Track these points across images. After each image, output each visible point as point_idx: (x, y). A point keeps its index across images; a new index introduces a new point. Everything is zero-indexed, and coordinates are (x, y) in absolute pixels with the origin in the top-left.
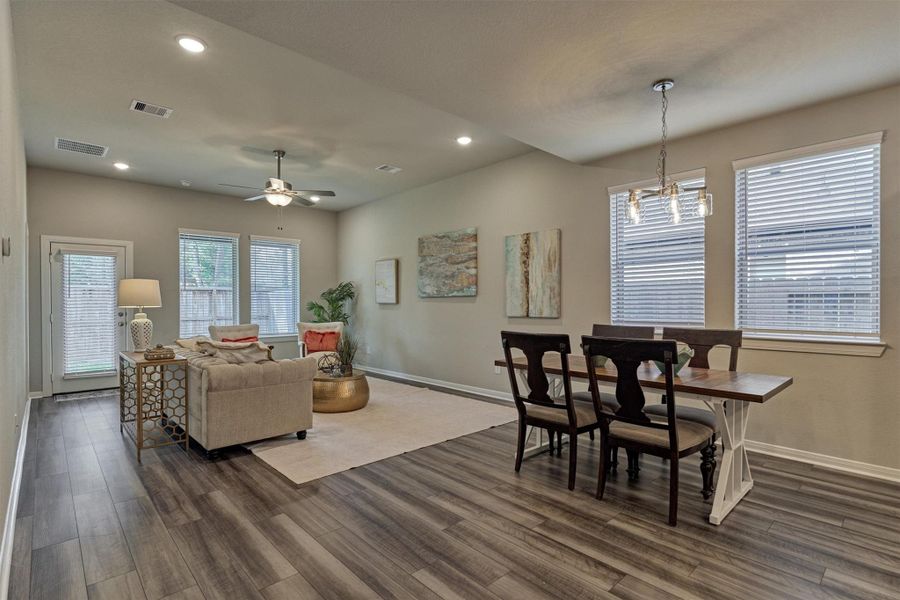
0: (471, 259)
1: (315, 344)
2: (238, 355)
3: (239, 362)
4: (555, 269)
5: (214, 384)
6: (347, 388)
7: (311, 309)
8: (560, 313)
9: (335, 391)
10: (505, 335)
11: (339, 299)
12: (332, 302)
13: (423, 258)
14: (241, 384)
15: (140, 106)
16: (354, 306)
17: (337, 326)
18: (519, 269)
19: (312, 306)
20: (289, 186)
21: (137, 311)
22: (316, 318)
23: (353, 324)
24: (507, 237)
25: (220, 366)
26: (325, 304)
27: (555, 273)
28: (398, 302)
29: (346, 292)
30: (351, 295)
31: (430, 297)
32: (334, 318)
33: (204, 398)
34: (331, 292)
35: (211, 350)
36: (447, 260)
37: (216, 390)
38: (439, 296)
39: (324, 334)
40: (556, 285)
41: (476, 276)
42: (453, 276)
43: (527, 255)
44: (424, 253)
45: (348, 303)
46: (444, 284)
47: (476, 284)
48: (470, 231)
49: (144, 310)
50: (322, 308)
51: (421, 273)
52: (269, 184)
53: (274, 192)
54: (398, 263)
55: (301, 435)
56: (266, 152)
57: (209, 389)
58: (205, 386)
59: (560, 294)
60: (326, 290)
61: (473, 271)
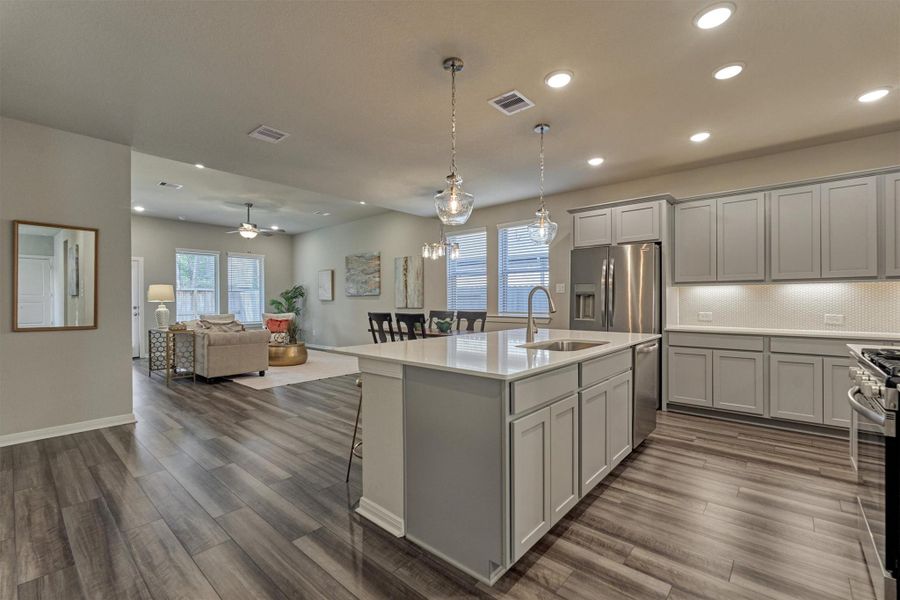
0: (376, 271)
1: (276, 328)
2: (224, 327)
3: (225, 331)
4: (420, 279)
5: (212, 342)
6: (293, 351)
7: (272, 304)
8: (423, 305)
9: (285, 353)
10: (369, 314)
11: (294, 297)
12: (287, 299)
13: (349, 270)
14: (227, 342)
15: (163, 184)
16: (305, 301)
17: (290, 316)
18: (401, 278)
19: (274, 302)
20: (255, 226)
21: (160, 303)
22: (276, 311)
23: (304, 315)
24: (396, 259)
25: (214, 332)
26: (283, 301)
27: (420, 281)
28: (333, 299)
29: (298, 292)
30: (302, 295)
31: (352, 296)
32: (289, 311)
33: (206, 350)
34: (287, 293)
35: (209, 326)
36: (362, 271)
37: (213, 345)
38: (357, 296)
39: (281, 321)
40: (421, 289)
41: (380, 282)
42: (366, 282)
43: (406, 270)
44: (350, 267)
45: (300, 299)
46: (361, 287)
47: (380, 287)
48: (376, 254)
49: (164, 303)
50: (280, 303)
51: (347, 280)
52: (242, 226)
53: (246, 230)
54: (333, 273)
55: (262, 374)
56: (241, 205)
57: (209, 345)
58: (206, 343)
59: (423, 294)
60: (284, 291)
61: (377, 279)
